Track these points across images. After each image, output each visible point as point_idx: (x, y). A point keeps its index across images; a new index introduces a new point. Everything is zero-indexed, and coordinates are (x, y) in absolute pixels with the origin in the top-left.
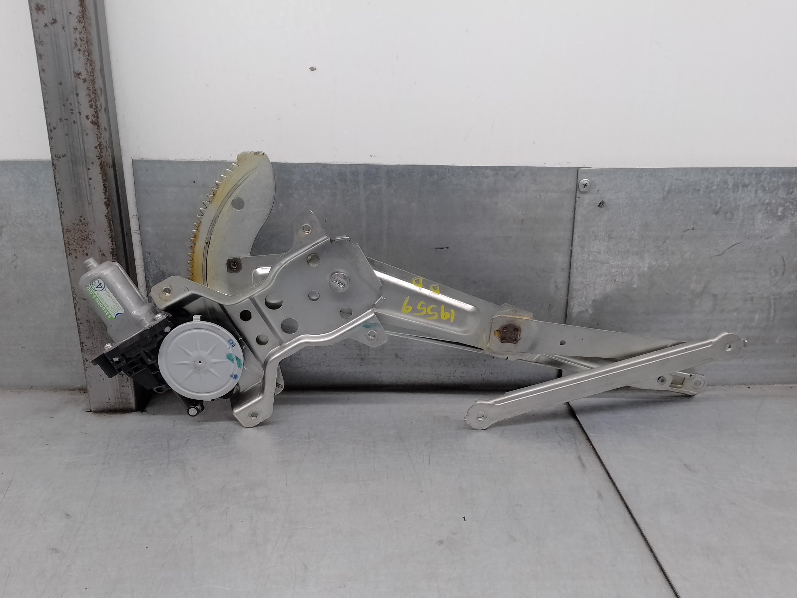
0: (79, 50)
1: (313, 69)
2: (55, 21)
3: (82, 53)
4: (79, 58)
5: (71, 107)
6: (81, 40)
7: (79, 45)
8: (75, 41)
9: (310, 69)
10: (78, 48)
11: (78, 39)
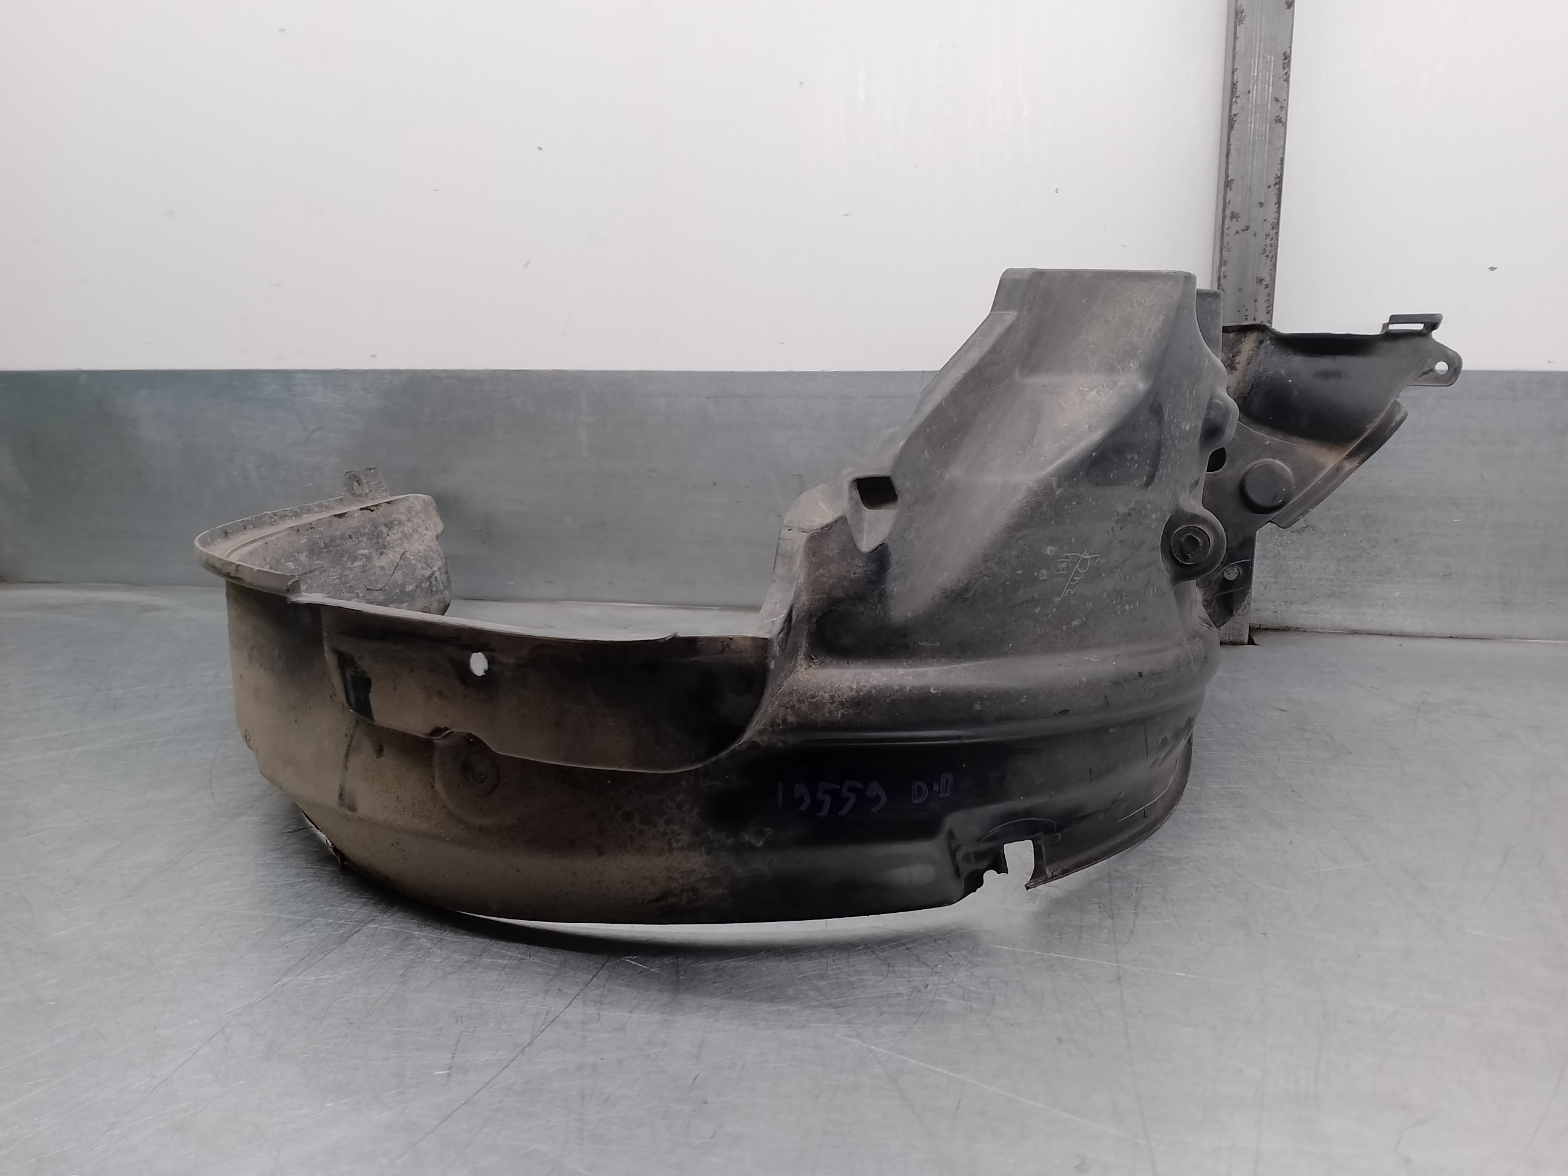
0: (1267, 256)
1: (1492, 269)
2: (1247, 228)
3: (1269, 259)
4: (1266, 264)
5: (1247, 313)
6: (1271, 246)
7: (1268, 251)
8: (1264, 247)
9: (1489, 268)
10: (1266, 254)
11: (1268, 245)
